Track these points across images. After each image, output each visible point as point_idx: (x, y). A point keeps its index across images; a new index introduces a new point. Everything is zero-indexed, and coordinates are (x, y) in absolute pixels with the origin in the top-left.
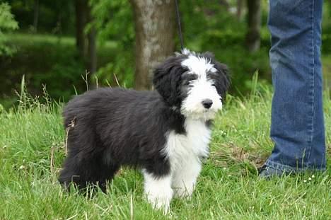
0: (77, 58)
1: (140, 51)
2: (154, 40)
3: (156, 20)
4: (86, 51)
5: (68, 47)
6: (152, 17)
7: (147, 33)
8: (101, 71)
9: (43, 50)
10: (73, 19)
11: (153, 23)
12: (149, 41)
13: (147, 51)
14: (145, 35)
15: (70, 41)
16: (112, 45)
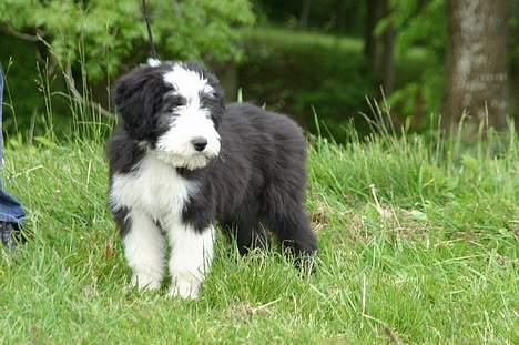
0: (363, 71)
1: (454, 64)
2: (476, 47)
3: (483, 15)
4: (378, 62)
5: (351, 54)
6: (477, 11)
7: (467, 37)
8: (397, 96)
9: (312, 56)
10: (363, 11)
11: (478, 21)
12: (469, 48)
13: (464, 64)
14: (462, 40)
15: (354, 45)
16: (418, 54)
